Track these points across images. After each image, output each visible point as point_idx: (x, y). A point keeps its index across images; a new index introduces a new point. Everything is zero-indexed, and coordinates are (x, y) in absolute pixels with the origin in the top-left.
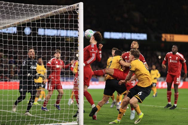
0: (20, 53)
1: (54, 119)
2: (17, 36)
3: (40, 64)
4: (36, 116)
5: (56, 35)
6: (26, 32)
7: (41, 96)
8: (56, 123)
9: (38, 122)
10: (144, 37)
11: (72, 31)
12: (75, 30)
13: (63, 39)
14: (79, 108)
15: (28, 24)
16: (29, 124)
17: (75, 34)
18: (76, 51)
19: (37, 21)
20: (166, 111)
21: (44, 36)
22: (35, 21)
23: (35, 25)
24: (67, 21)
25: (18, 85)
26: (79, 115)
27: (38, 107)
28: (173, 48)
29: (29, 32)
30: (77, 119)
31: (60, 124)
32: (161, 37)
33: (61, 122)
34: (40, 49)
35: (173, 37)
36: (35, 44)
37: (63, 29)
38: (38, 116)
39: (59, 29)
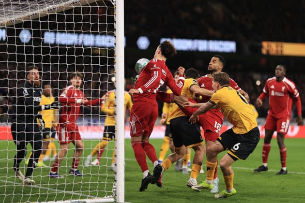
0: (12, 75)
1: (72, 193)
2: (6, 45)
3: (47, 95)
4: (40, 187)
5: (76, 43)
6: (23, 38)
7: (49, 151)
8: (76, 199)
9: (43, 198)
10: (230, 46)
11: (103, 37)
12: (109, 34)
13: (88, 51)
14: (116, 173)
15: (27, 25)
16: (28, 201)
17: (110, 42)
18: (112, 71)
19: (42, 19)
20: (269, 177)
21: (55, 44)
22: (38, 19)
23: (38, 26)
24: (94, 19)
25: (9, 132)
26: (117, 185)
27: (45, 170)
28: (277, 69)
29: (27, 39)
30: (114, 191)
31: (83, 200)
32: (261, 47)
33: (86, 198)
34: (46, 67)
35: (281, 47)
36: (38, 59)
37: (89, 33)
38: (44, 186)
39: (81, 33)
